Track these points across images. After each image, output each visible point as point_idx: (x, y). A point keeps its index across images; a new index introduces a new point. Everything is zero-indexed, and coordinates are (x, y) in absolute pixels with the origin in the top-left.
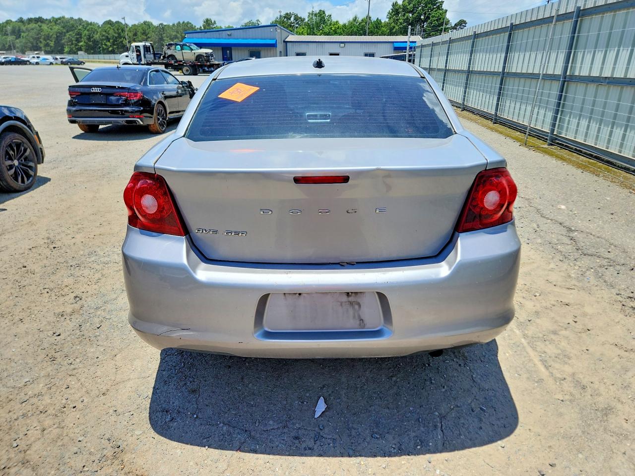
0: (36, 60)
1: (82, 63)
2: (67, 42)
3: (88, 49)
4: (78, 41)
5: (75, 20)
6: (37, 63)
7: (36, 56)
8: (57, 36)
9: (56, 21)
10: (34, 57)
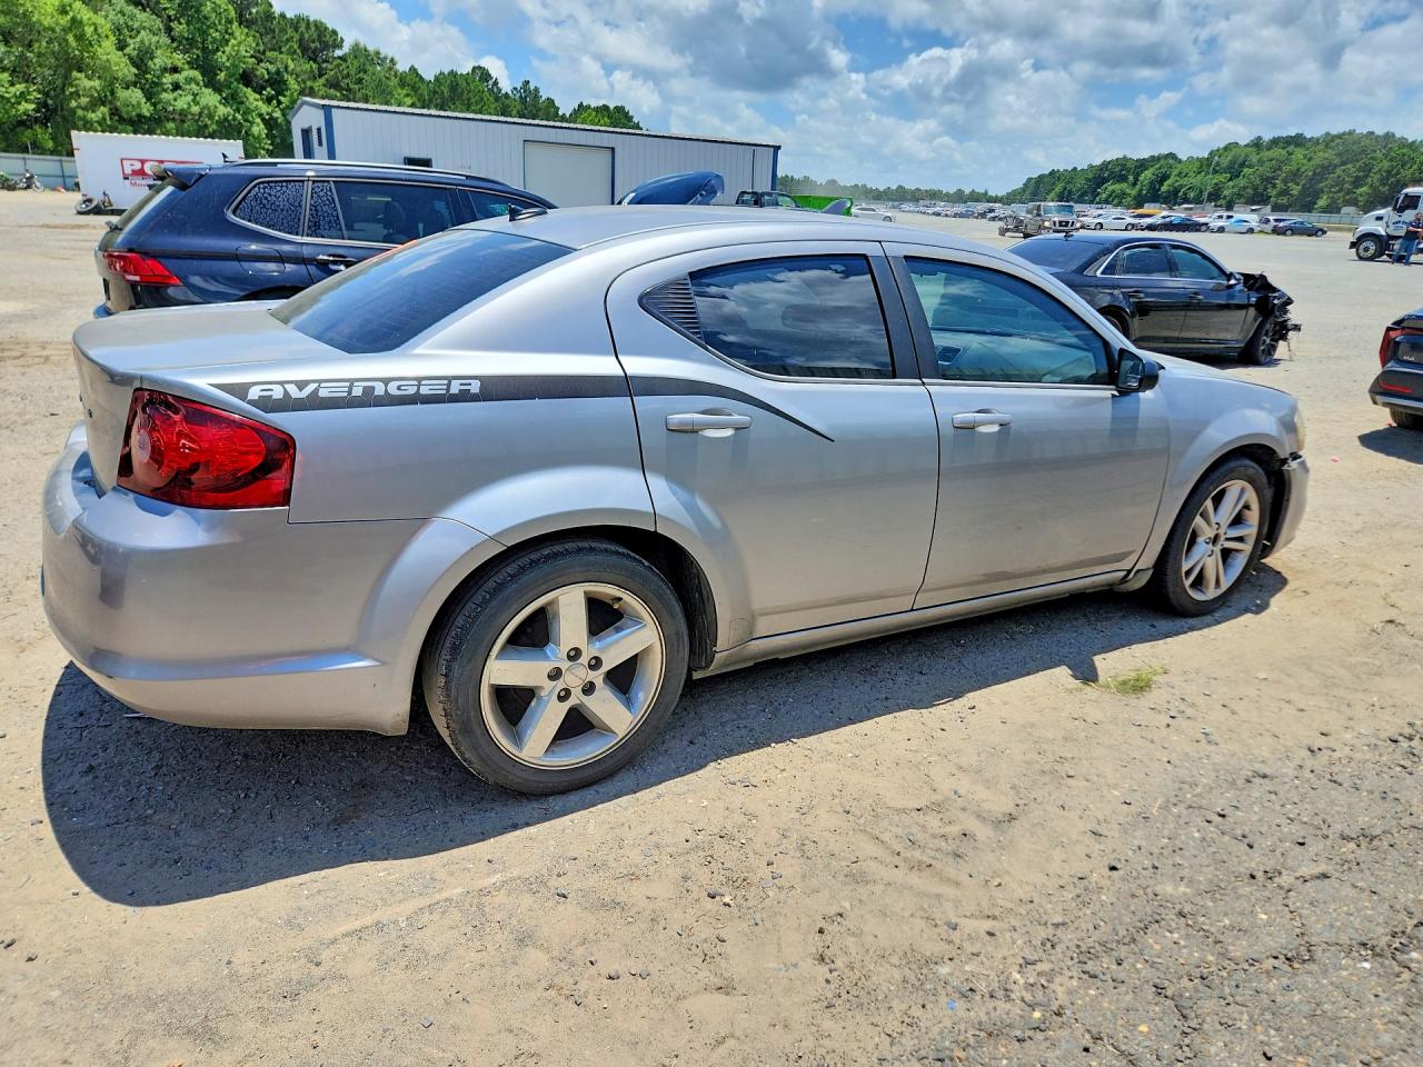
0: (1220, 223)
1: (1320, 233)
2: (1332, 186)
3: (1372, 202)
4: (1357, 182)
5: (1378, 136)
6: (1221, 230)
7: (1225, 214)
8: (1315, 174)
9: (1329, 140)
10: (1221, 217)
